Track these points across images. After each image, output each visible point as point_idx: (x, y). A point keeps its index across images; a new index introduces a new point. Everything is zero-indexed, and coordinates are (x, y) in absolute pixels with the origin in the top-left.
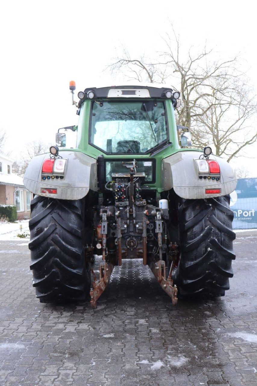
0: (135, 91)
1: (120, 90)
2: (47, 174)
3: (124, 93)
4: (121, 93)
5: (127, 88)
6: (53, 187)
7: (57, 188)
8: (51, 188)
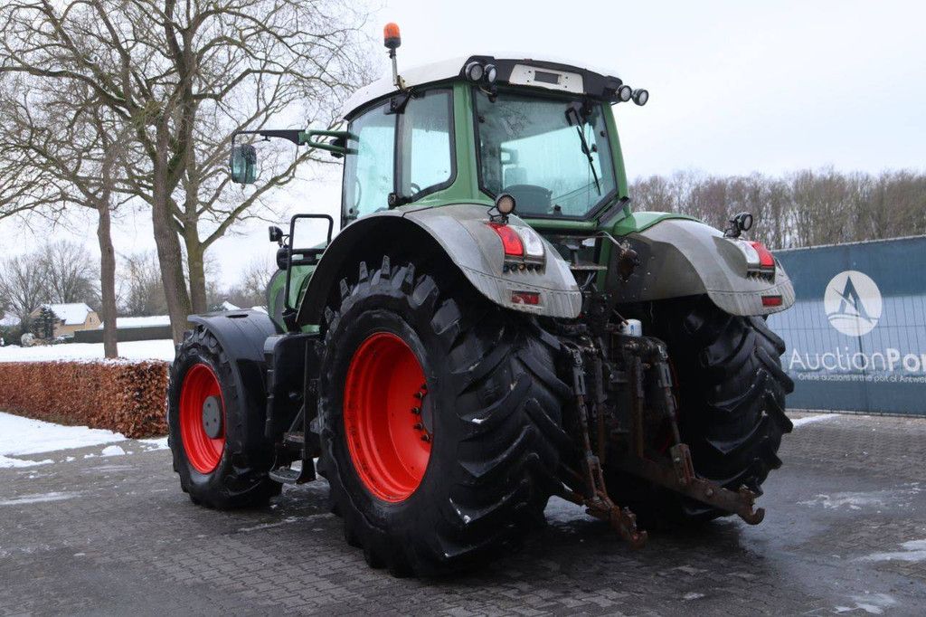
0: (558, 75)
1: (533, 70)
2: (515, 259)
3: (539, 77)
4: (533, 74)
5: (546, 68)
6: (532, 290)
7: (540, 290)
8: (528, 290)
